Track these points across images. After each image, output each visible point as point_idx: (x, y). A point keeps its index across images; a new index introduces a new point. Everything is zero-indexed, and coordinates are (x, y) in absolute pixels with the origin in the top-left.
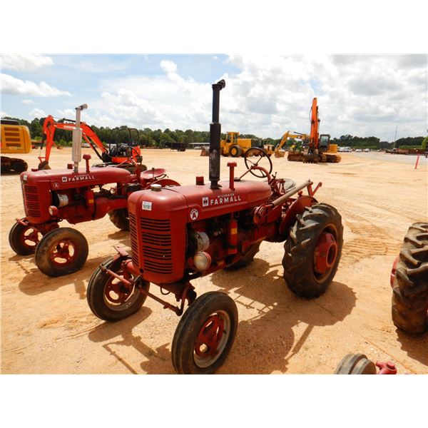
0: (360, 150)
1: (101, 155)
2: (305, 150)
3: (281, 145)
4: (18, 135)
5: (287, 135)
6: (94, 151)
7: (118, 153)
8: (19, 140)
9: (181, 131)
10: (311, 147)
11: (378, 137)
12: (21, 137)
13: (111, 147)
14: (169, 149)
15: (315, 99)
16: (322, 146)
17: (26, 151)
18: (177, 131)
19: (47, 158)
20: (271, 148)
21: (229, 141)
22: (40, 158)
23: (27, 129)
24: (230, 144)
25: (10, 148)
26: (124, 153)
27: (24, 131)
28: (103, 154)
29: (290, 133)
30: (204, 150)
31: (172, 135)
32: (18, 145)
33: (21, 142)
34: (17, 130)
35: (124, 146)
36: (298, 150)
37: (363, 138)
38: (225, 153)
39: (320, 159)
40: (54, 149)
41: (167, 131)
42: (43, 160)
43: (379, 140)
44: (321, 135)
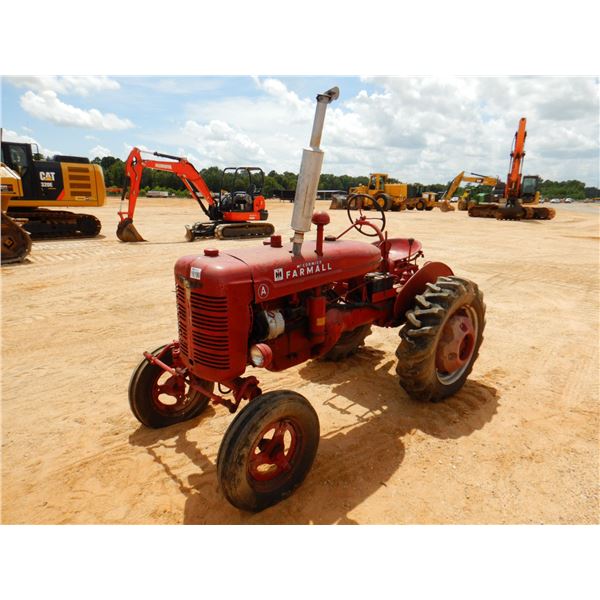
0: (558, 200)
1: (207, 208)
2: (501, 200)
3: (451, 192)
4: (87, 178)
5: (461, 178)
6: (197, 202)
7: (234, 205)
8: (89, 186)
9: (292, 174)
10: (510, 196)
11: (582, 181)
12: (92, 182)
13: (222, 197)
14: (278, 200)
15: (523, 119)
16: (525, 194)
17: (99, 203)
18: (286, 173)
19: (131, 213)
20: (433, 198)
21: (372, 187)
22: (120, 214)
23: (100, 169)
24: (375, 192)
25: (77, 198)
26: (242, 205)
27: (96, 173)
28: (210, 207)
29: (465, 175)
30: (335, 200)
31: (279, 179)
32: (88, 194)
33: (92, 190)
34: (87, 170)
35: (241, 194)
36: (473, 201)
37: (559, 182)
38: (366, 205)
39: (523, 213)
40: (140, 201)
41: (273, 174)
42: (125, 216)
43: (584, 184)
44: (525, 177)
